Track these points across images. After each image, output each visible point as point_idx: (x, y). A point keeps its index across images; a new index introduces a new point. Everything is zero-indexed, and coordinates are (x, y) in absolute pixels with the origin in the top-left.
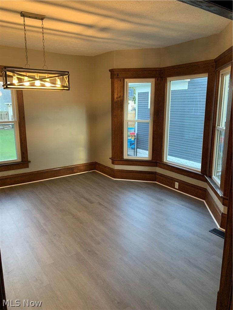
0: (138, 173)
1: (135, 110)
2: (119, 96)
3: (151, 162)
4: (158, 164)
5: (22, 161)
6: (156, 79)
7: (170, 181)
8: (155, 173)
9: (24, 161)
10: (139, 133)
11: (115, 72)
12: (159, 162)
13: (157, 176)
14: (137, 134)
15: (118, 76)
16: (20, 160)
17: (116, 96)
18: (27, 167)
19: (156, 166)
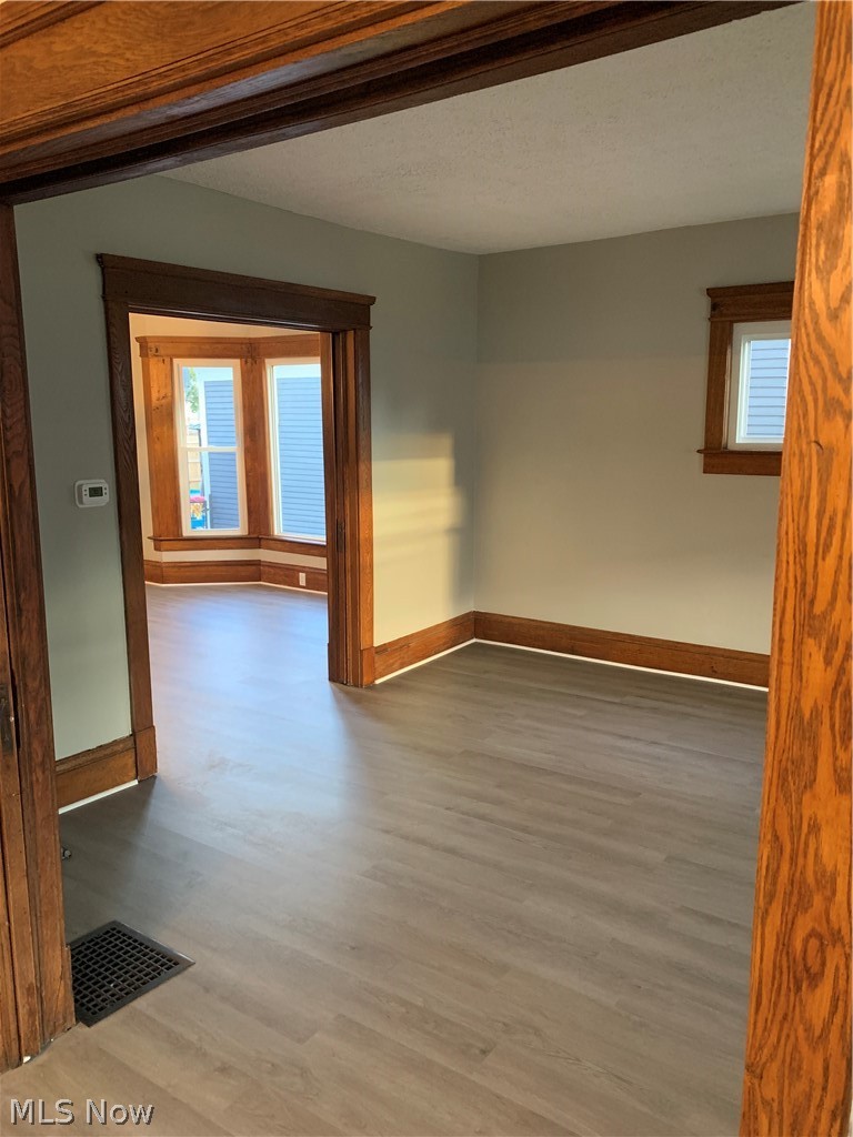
1: (199, 430)
2: (163, 395)
3: (248, 538)
4: (263, 542)
6: (244, 359)
7: (290, 575)
8: (257, 563)
10: (214, 494)
11: (149, 344)
12: (264, 537)
13: (261, 568)
14: (211, 497)
15: (157, 350)
17: (155, 395)
19: (259, 547)
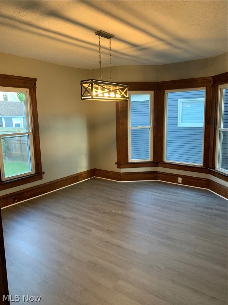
0: (142, 174)
3: (153, 163)
5: (36, 173)
6: (156, 91)
7: (173, 178)
9: (39, 172)
12: (160, 162)
13: (158, 174)
16: (34, 172)
17: (121, 106)
18: (41, 178)
19: (157, 166)
